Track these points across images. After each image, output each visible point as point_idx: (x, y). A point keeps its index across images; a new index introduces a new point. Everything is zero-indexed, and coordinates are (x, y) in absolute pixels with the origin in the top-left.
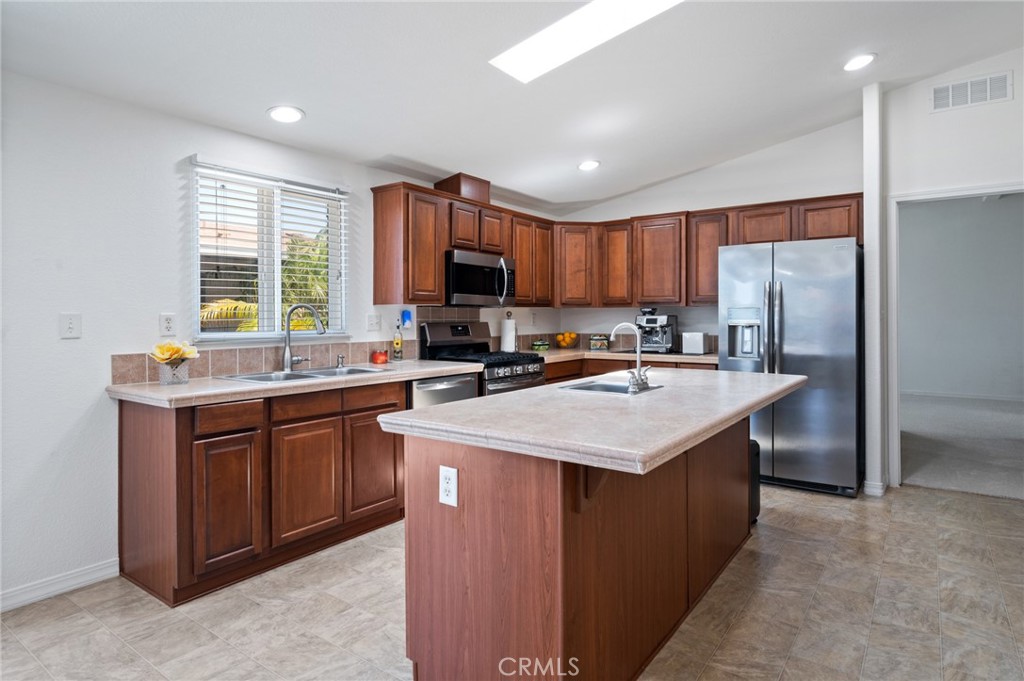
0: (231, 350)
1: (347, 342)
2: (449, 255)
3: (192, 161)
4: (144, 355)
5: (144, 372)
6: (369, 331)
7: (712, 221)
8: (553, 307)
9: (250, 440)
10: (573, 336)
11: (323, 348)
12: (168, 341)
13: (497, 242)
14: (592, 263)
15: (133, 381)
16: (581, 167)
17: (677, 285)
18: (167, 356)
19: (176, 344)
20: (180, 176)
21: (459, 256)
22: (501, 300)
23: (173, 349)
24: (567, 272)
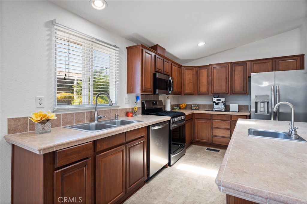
0: (71, 114)
1: (118, 108)
2: (155, 75)
3: (53, 23)
4: (27, 118)
5: (27, 126)
6: (125, 104)
7: (239, 65)
8: (181, 95)
9: (85, 165)
10: (185, 105)
11: (109, 111)
12: (40, 110)
13: (168, 72)
14: (194, 80)
15: (21, 131)
16: (198, 45)
17: (227, 87)
18: (39, 119)
19: (45, 112)
20: (47, 29)
21: (158, 75)
22: (170, 92)
23: (42, 115)
24: (186, 83)
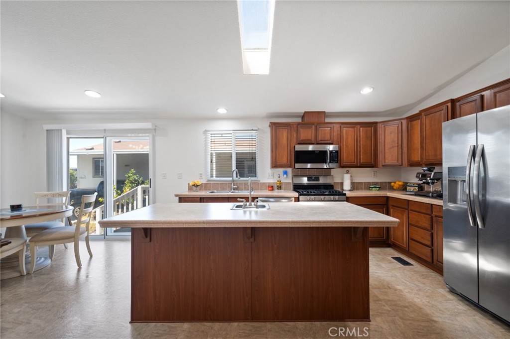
1: (259, 182)
6: (268, 178)
8: (378, 167)
10: (401, 184)
13: (328, 138)
16: (363, 94)
24: (386, 148)
